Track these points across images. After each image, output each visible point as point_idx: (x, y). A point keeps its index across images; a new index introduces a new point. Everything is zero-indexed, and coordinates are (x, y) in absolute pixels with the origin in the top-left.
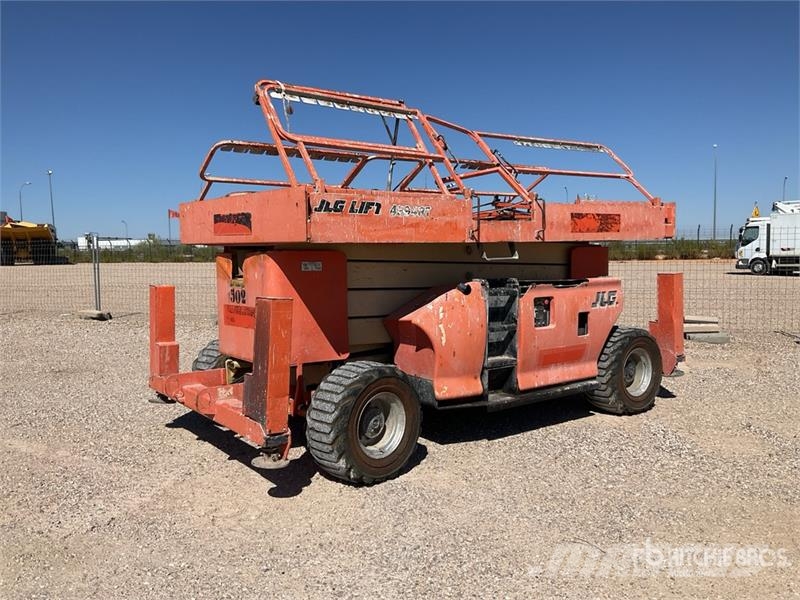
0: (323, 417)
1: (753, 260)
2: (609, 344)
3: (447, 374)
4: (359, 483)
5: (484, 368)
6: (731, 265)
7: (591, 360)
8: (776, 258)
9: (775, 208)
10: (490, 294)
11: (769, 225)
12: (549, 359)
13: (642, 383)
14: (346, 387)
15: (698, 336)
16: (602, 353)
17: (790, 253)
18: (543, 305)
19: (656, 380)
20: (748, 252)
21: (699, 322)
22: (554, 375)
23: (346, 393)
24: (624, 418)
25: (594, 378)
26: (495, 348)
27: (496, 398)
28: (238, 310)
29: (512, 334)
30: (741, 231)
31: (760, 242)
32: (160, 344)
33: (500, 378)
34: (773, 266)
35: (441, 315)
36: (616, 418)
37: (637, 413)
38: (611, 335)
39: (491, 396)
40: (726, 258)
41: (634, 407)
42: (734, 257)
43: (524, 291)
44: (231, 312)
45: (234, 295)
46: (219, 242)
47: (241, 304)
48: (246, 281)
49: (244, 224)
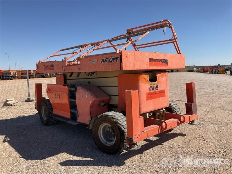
28: (154, 93)
44: (150, 95)
45: (152, 88)
46: (152, 69)
47: (156, 90)
48: (159, 82)
49: (165, 63)
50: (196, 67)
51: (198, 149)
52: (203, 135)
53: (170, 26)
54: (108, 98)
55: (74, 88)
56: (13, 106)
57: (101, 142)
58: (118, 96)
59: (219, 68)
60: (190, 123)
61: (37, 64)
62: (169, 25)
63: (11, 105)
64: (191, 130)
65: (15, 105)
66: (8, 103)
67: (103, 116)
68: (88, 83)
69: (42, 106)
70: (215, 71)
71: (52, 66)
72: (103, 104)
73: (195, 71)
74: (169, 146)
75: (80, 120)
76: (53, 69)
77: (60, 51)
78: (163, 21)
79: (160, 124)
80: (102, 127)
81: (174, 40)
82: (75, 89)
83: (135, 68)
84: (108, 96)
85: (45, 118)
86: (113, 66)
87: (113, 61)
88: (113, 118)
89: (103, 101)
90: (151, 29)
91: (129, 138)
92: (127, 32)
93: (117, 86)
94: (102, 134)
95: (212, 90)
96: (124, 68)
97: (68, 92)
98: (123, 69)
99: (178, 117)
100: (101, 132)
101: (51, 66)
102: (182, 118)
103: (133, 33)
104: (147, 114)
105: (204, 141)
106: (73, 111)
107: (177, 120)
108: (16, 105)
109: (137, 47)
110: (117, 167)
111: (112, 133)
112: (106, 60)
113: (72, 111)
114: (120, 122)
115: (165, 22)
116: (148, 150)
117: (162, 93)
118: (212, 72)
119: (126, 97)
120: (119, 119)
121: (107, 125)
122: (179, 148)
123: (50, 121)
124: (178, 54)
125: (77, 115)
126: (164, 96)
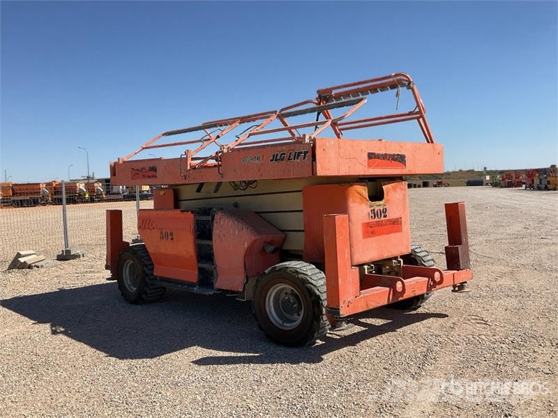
28: (379, 224)
44: (371, 227)
45: (375, 214)
46: (374, 173)
47: (382, 218)
48: (388, 201)
49: (400, 162)
50: (489, 173)
51: (471, 337)
52: (485, 315)
53: (409, 85)
54: (281, 236)
55: (209, 215)
56: (36, 268)
57: (272, 323)
58: (303, 231)
59: (549, 175)
60: (457, 289)
61: (111, 166)
62: (407, 83)
63: (30, 267)
64: (461, 306)
65: (38, 267)
66: (22, 260)
67: (277, 269)
68: (234, 206)
69: (126, 260)
70: (541, 184)
71: (154, 169)
72: (271, 248)
73: (487, 185)
74: (411, 333)
75: (221, 283)
76: (156, 177)
77: (163, 135)
78: (396, 75)
79: (392, 285)
80: (272, 293)
81: (418, 115)
82: (210, 218)
83: (341, 172)
84: (280, 232)
85: (132, 287)
86: (297, 168)
87: (297, 159)
88: (297, 273)
89: (270, 243)
90: (371, 90)
91: (331, 308)
92: (317, 96)
93: (302, 211)
94: (273, 308)
95: (524, 230)
96: (320, 172)
97: (192, 226)
98: (318, 174)
99: (428, 273)
100: (272, 304)
101: (150, 170)
102: (437, 275)
103: (331, 97)
104: (366, 267)
105: (485, 325)
106: (206, 266)
107: (427, 279)
108: (42, 266)
109: (340, 127)
110: (308, 365)
111: (294, 303)
112: (281, 156)
113: (201, 265)
114: (310, 281)
115: (399, 78)
116: (368, 340)
117: (396, 224)
118: (531, 187)
119: (325, 227)
120: (310, 274)
121: (283, 289)
122: (432, 335)
123: (146, 294)
124: (428, 142)
125: (215, 274)
126: (400, 230)
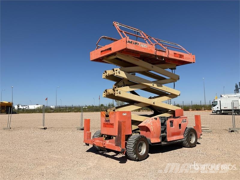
0: (130, 146)
1: (217, 111)
2: (186, 131)
3: (153, 137)
4: (138, 160)
5: (160, 136)
6: (211, 112)
7: (182, 135)
8: (223, 110)
9: (221, 96)
10: (161, 120)
11: (220, 101)
12: (174, 134)
13: (193, 140)
14: (135, 139)
15: (204, 130)
16: (184, 133)
17: (226, 109)
18: (172, 122)
19: (196, 140)
20: (215, 108)
21: (204, 127)
22: (175, 138)
23: (135, 141)
24: (190, 148)
25: (183, 139)
26: (163, 132)
27: (163, 143)
28: (107, 124)
29: (165, 129)
30: (213, 102)
31: (218, 105)
32: (87, 132)
33: (164, 138)
34: (222, 112)
35: (152, 124)
36: (188, 148)
37: (193, 147)
38: (186, 129)
39: (162, 143)
40: (209, 110)
41: (192, 146)
42: (211, 110)
43: (168, 119)
45: (106, 121)
47: (108, 123)
48: (110, 117)
117: (112, 125)
